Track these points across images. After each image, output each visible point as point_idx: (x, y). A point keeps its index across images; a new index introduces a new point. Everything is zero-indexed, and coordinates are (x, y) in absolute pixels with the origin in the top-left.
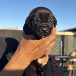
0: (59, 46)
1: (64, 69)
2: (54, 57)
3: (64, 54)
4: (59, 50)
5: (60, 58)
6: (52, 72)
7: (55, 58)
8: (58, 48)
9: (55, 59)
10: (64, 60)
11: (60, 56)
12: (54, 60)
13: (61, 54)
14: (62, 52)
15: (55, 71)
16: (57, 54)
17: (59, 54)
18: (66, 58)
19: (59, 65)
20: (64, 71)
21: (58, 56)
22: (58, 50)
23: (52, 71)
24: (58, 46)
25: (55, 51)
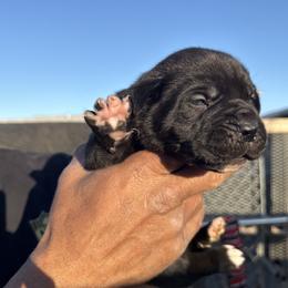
0: (253, 178)
1: (274, 270)
2: (235, 222)
3: (275, 209)
4: (253, 193)
5: (259, 227)
6: (230, 284)
7: (238, 226)
8: (247, 185)
9: (237, 229)
10: (275, 230)
11: (259, 216)
12: (236, 234)
13: (262, 209)
14: (263, 201)
15: (240, 280)
16: (247, 210)
17: (253, 208)
18: (280, 226)
19: (254, 253)
20: (278, 275)
21: (247, 217)
22: (247, 193)
23: (230, 277)
24: (246, 179)
25: (237, 199)
